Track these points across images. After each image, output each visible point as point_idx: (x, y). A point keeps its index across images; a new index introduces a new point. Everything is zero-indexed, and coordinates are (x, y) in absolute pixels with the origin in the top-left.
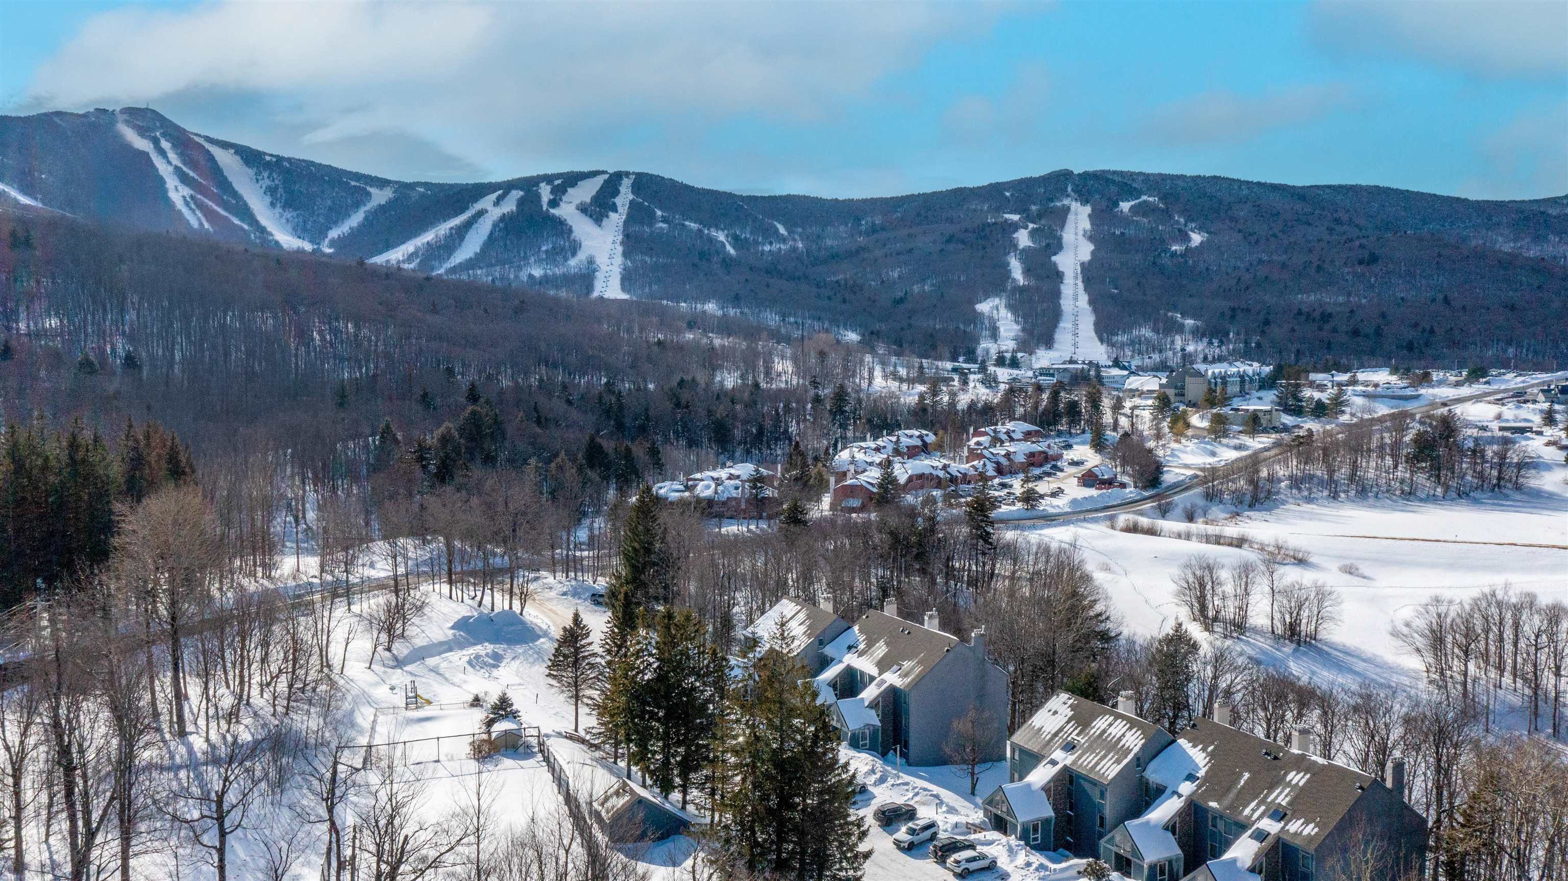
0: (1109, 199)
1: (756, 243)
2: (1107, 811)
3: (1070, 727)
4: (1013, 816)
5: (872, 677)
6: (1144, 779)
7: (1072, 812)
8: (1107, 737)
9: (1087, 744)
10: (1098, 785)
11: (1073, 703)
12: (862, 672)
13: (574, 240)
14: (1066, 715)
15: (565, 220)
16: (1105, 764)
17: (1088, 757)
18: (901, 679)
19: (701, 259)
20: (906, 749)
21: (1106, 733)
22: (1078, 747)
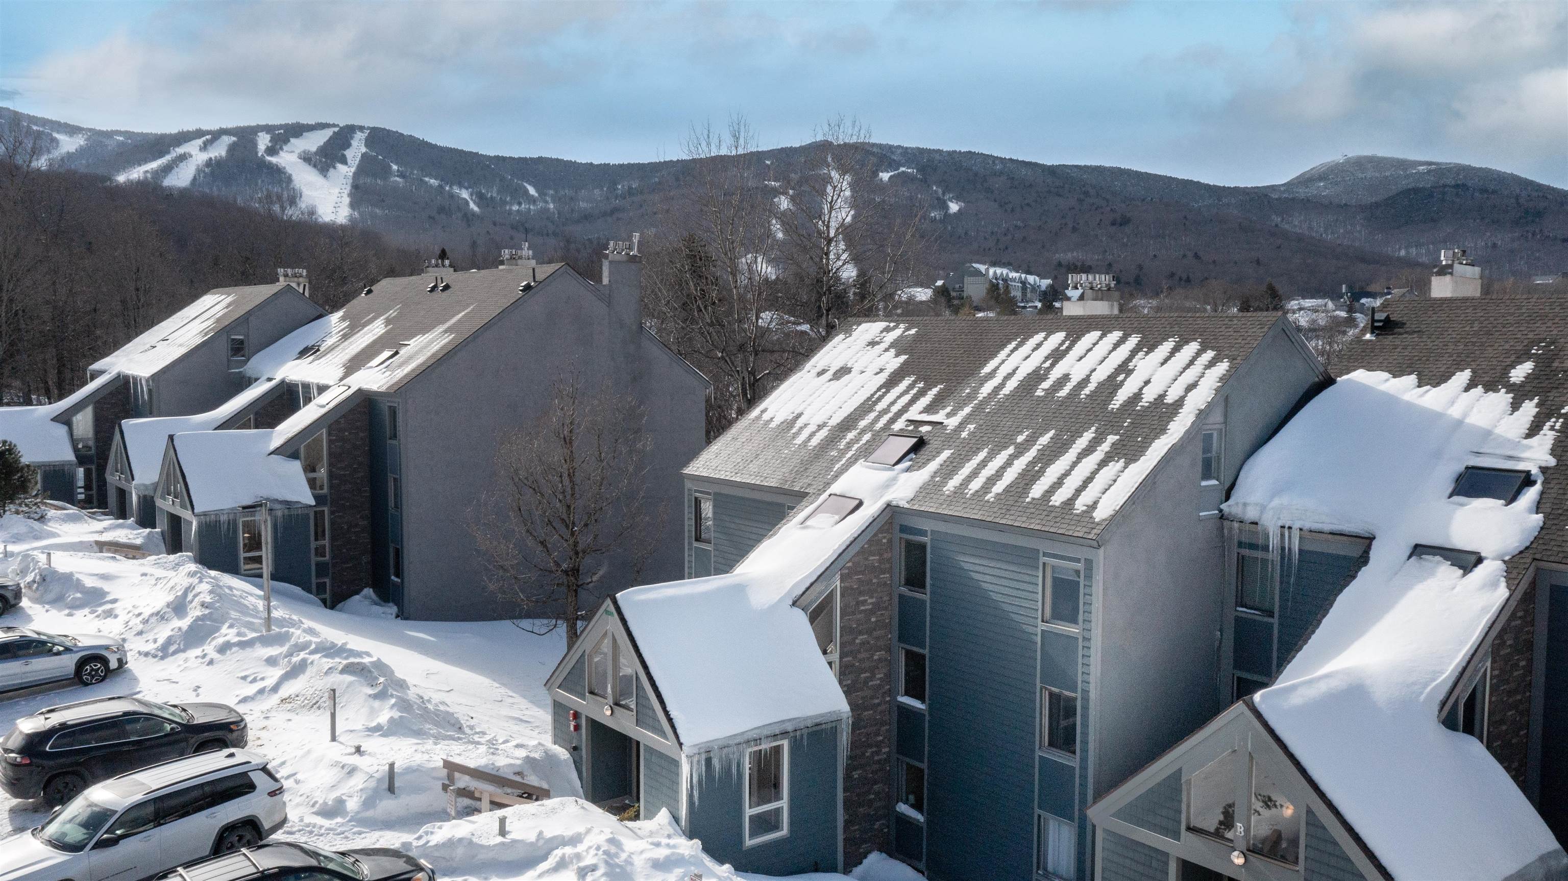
0: (869, 169)
1: (504, 203)
2: (1092, 669)
3: (899, 397)
4: (663, 734)
5: (322, 389)
6: (1236, 525)
7: (923, 701)
8: (1057, 391)
9: (972, 427)
10: (1045, 554)
11: (901, 336)
12: (306, 386)
13: (294, 189)
14: (881, 370)
15: (285, 168)
16: (1067, 474)
17: (983, 464)
18: (388, 373)
19: (439, 213)
20: (397, 576)
21: (1046, 385)
22: (934, 444)
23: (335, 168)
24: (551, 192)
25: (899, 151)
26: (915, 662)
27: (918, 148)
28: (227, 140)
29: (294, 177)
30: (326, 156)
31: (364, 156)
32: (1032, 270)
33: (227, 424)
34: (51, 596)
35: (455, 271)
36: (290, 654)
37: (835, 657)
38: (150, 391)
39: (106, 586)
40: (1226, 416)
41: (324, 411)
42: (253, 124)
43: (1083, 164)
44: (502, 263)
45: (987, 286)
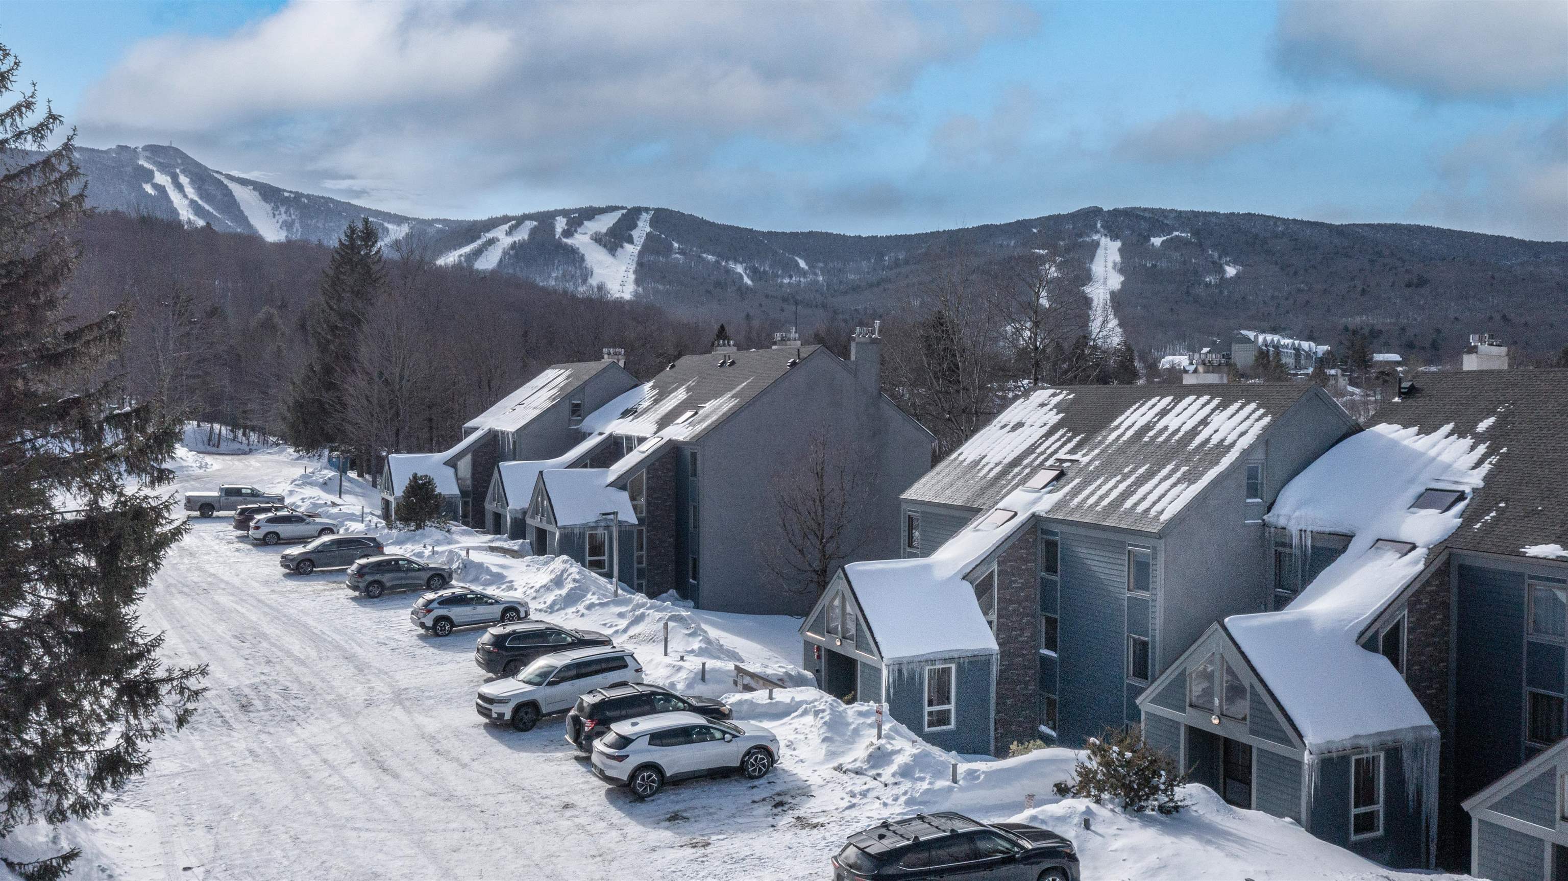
0: (1140, 235)
1: (776, 276)
2: (1157, 621)
3: (1053, 443)
4: (872, 653)
5: (642, 440)
6: (1273, 530)
7: (1055, 651)
8: (1157, 438)
9: (1097, 463)
10: (1129, 545)
11: (1063, 400)
12: (629, 438)
13: (586, 268)
14: (1045, 424)
15: (578, 249)
16: (1151, 492)
17: (1099, 487)
18: (690, 428)
19: (715, 287)
20: (694, 579)
21: (1151, 434)
22: (1070, 474)
23: (622, 247)
24: (821, 265)
25: (1172, 215)
26: (1051, 623)
27: (1193, 212)
28: (530, 224)
29: (586, 257)
30: (615, 236)
31: (648, 235)
32: (1315, 335)
33: (574, 464)
34: (471, 577)
35: (738, 350)
36: (634, 610)
37: (994, 617)
38: (514, 442)
39: (505, 573)
40: (1267, 454)
41: (644, 455)
42: (552, 209)
43: (1376, 222)
44: (775, 343)
45: (1255, 353)
